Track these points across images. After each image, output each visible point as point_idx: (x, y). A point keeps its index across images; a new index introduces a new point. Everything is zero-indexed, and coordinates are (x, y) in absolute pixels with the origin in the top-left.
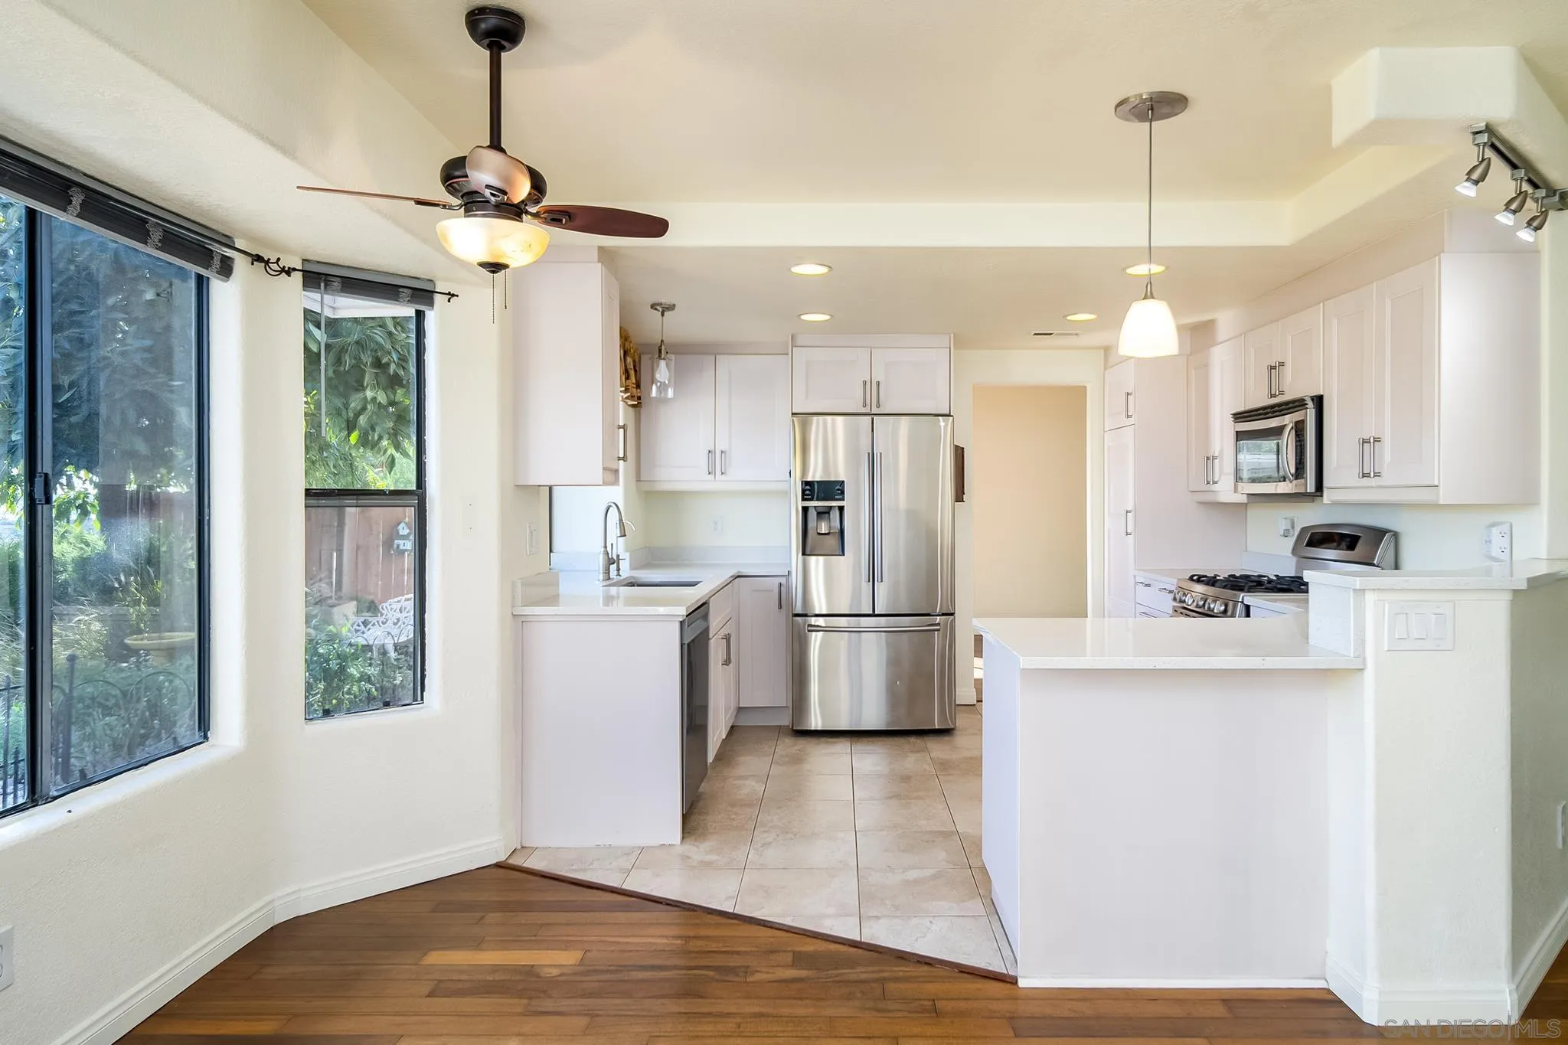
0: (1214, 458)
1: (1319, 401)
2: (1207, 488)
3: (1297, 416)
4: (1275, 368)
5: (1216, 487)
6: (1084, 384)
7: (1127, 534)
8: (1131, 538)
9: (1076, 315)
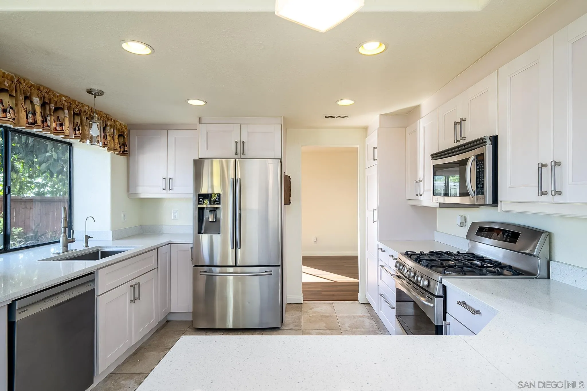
0: (420, 181)
1: (495, 140)
2: (415, 198)
3: (477, 151)
4: (460, 123)
5: (421, 198)
6: (356, 146)
7: (374, 222)
8: (376, 223)
9: (342, 101)
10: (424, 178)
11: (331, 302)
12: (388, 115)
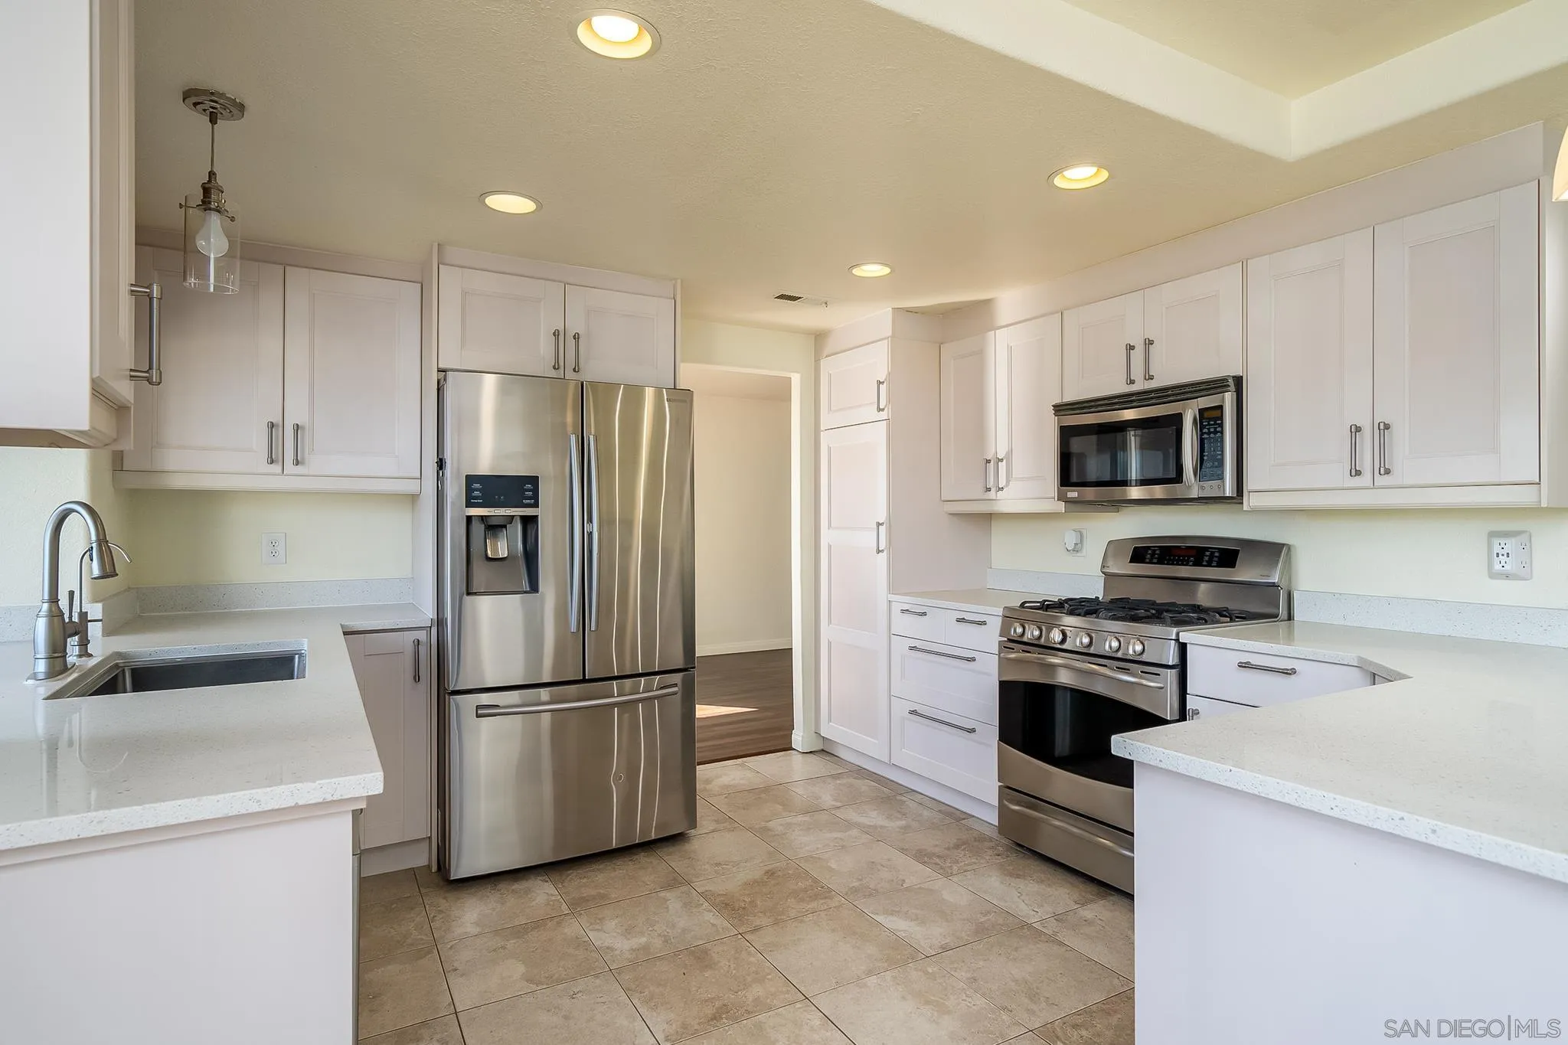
0: (998, 460)
1: (1238, 381)
3: (1205, 402)
4: (1137, 348)
5: (1000, 495)
6: (787, 375)
7: (879, 551)
8: (884, 556)
9: (864, 267)
10: (1010, 453)
11: (740, 761)
12: (908, 311)
